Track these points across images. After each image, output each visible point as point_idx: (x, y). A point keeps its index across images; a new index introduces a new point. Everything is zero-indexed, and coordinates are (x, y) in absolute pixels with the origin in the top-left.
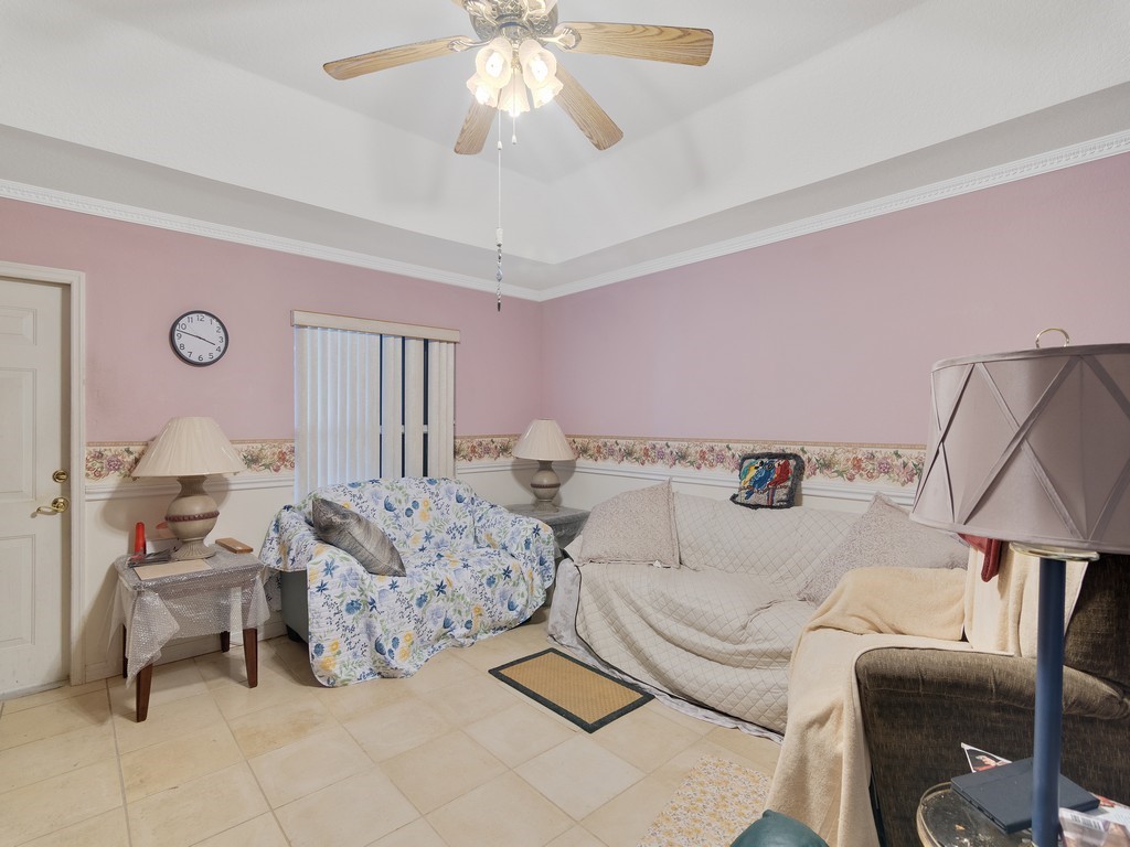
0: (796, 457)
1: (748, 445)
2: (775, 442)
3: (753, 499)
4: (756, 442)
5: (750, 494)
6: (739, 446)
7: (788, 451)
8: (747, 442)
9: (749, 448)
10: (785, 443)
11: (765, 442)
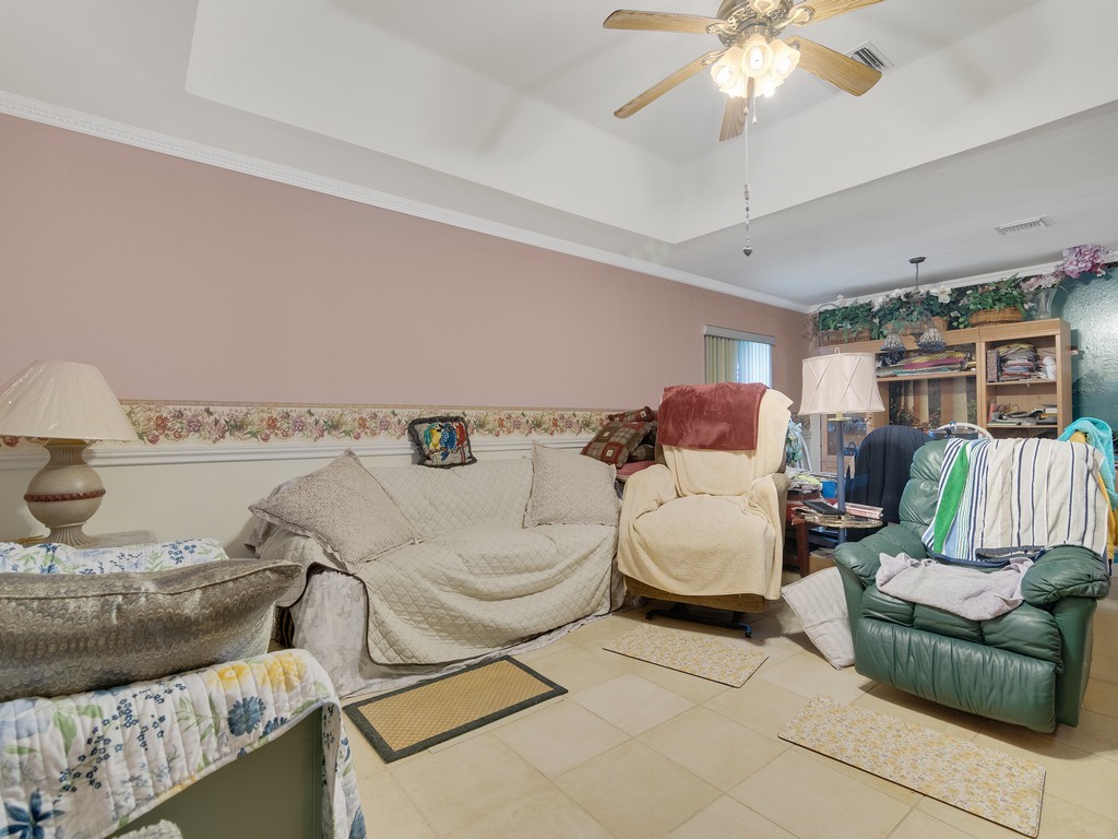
0: (456, 419)
1: (415, 411)
2: (441, 407)
3: (449, 460)
4: (423, 407)
5: (445, 455)
6: (406, 411)
7: (452, 415)
8: (414, 407)
9: (416, 414)
10: (449, 407)
11: (432, 407)
